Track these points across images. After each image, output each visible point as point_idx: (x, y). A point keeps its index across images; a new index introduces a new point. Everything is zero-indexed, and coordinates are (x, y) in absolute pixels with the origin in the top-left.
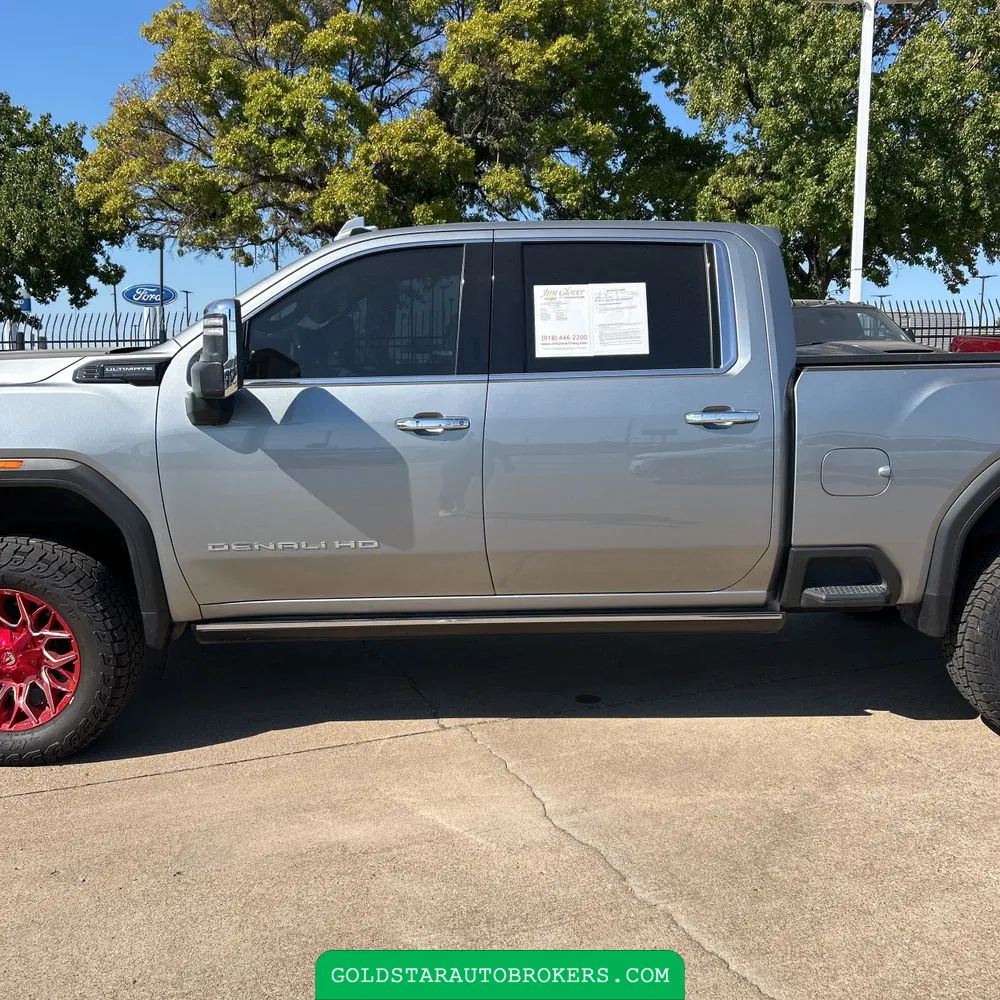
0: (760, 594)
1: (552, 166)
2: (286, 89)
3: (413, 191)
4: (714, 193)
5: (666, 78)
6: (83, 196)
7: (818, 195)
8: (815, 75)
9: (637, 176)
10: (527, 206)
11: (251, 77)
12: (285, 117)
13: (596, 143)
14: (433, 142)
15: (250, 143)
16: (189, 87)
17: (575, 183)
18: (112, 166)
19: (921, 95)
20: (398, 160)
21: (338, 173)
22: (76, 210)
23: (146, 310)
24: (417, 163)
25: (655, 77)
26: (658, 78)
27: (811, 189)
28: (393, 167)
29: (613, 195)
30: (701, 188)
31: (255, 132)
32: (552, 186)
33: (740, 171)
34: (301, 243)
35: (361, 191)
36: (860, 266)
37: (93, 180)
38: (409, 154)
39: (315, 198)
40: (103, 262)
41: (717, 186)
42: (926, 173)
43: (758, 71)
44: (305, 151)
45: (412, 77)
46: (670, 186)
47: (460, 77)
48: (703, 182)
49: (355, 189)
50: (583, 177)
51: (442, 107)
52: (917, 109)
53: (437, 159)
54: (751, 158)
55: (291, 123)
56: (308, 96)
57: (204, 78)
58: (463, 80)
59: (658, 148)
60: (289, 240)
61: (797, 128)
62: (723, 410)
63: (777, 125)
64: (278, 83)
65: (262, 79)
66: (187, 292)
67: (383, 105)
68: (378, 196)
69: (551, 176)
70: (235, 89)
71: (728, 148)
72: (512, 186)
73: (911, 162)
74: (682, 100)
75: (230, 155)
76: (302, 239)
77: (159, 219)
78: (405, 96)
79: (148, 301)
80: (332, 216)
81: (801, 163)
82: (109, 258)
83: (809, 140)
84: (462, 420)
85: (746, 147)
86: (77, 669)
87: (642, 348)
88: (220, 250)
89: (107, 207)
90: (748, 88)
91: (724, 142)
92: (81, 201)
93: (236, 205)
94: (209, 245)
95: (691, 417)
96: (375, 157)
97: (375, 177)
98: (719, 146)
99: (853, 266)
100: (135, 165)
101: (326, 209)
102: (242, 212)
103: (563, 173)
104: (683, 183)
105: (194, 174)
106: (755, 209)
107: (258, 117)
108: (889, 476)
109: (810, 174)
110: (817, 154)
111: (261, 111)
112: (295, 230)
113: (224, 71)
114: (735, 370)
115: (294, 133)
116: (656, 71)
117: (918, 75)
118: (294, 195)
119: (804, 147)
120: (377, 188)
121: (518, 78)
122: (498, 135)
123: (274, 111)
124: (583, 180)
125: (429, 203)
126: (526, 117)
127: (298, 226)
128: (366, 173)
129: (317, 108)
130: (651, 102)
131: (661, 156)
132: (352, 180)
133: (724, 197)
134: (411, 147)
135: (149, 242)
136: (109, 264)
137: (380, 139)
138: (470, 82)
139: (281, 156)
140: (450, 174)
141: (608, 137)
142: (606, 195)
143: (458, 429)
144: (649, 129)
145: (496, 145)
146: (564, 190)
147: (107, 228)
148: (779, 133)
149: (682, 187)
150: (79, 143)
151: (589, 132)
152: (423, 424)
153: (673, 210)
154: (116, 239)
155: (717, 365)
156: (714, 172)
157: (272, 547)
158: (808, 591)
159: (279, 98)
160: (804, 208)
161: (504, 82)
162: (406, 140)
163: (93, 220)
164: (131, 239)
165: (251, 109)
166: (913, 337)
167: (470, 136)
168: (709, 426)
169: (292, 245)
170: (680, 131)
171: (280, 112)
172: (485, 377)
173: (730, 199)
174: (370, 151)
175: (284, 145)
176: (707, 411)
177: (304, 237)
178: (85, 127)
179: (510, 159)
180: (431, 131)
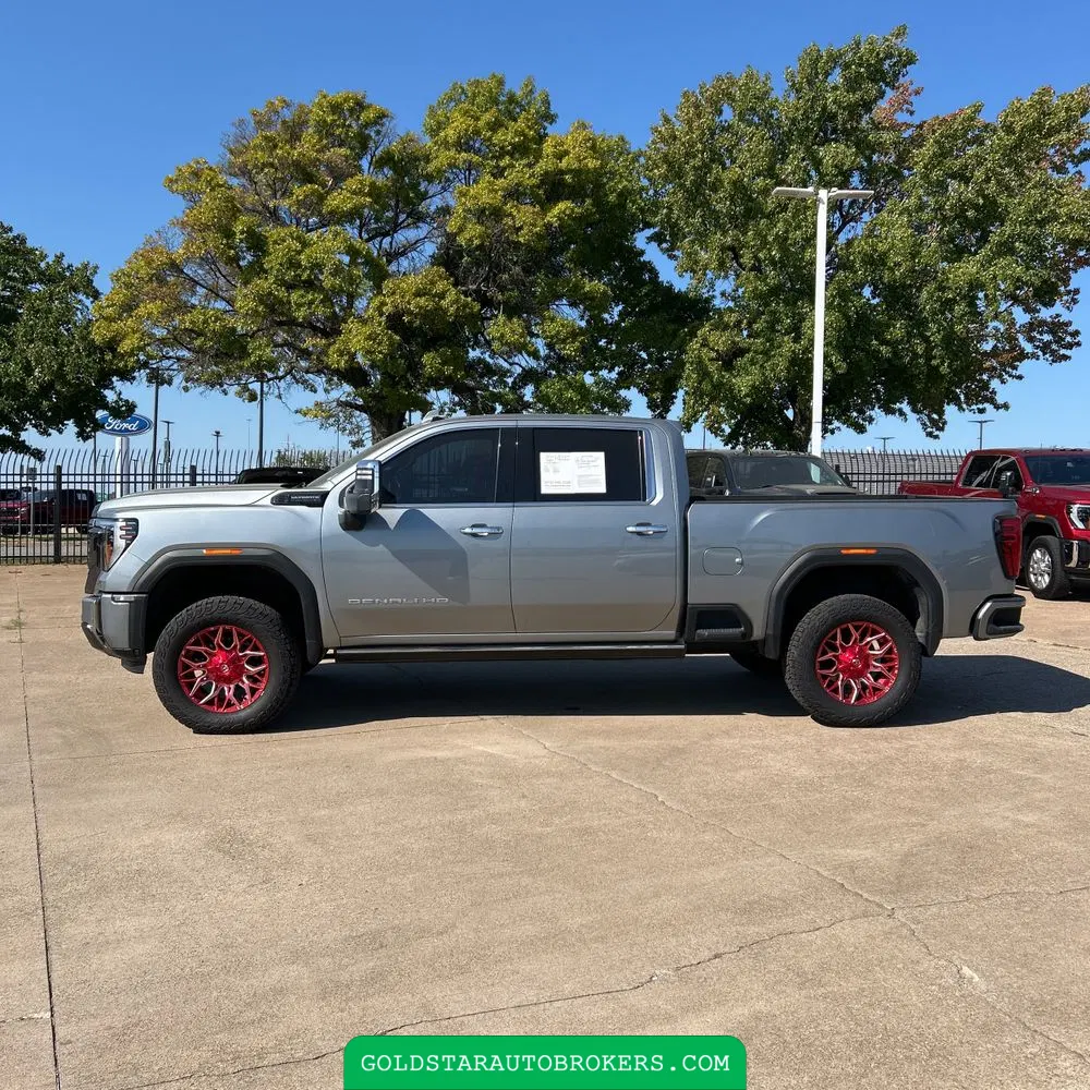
0: (671, 633)
1: (553, 320)
2: (305, 244)
3: (420, 336)
4: (702, 345)
5: (658, 238)
6: (98, 335)
7: (793, 352)
8: (791, 245)
9: (633, 326)
10: (529, 356)
11: (271, 232)
12: (304, 270)
13: (593, 299)
14: (442, 296)
15: (270, 294)
16: (214, 241)
17: (574, 334)
18: (128, 307)
19: (884, 264)
20: (410, 313)
21: (352, 322)
22: (92, 348)
23: (118, 439)
24: (426, 315)
25: (648, 238)
26: (650, 239)
27: (788, 346)
28: (406, 319)
29: (608, 343)
30: (691, 340)
31: (274, 283)
32: (552, 337)
33: (726, 327)
34: (306, 381)
35: (374, 340)
36: (820, 420)
37: (110, 319)
38: (421, 308)
39: (330, 345)
40: (115, 398)
41: (705, 339)
42: (891, 334)
43: (739, 240)
44: (322, 301)
45: (417, 227)
46: (663, 337)
47: (468, 237)
48: (693, 334)
49: (369, 338)
50: (581, 329)
51: (449, 259)
52: (881, 278)
53: (445, 311)
54: (736, 315)
55: (309, 276)
56: (326, 252)
57: (229, 234)
58: (470, 240)
59: (651, 302)
60: (294, 377)
61: (775, 291)
62: (648, 525)
63: (756, 288)
64: (298, 239)
65: (283, 234)
66: (168, 423)
67: (393, 256)
68: (391, 345)
69: (551, 328)
70: (257, 243)
71: (718, 302)
72: (516, 337)
73: (879, 324)
74: (675, 256)
75: (252, 305)
76: (308, 376)
77: (171, 357)
78: (412, 246)
79: (120, 431)
80: (346, 362)
81: (779, 321)
82: (120, 394)
83: (786, 302)
84: (498, 528)
85: (731, 304)
86: (266, 675)
87: (602, 489)
88: (225, 386)
89: (124, 347)
90: (735, 251)
91: (714, 297)
92: (98, 339)
93: (254, 349)
94: (215, 382)
95: (630, 529)
96: (388, 309)
97: (388, 328)
98: (708, 300)
99: (814, 420)
100: (153, 307)
101: (341, 355)
102: (260, 356)
103: (563, 325)
104: (675, 334)
105: (215, 322)
106: (739, 362)
107: (278, 271)
108: (742, 564)
109: (787, 333)
110: (794, 313)
111: (281, 264)
112: (301, 369)
113: (249, 228)
114: (655, 503)
115: (310, 285)
116: (649, 232)
117: (882, 247)
118: (310, 342)
119: (781, 307)
120: (390, 338)
121: (521, 239)
122: (502, 289)
123: (293, 264)
124: (582, 332)
125: (437, 351)
126: (527, 271)
127: (303, 364)
128: (380, 325)
129: (334, 264)
130: (645, 258)
131: (654, 309)
132: (367, 330)
133: (713, 349)
134: (422, 301)
135: (157, 379)
136: (121, 399)
137: (393, 293)
138: (476, 242)
139: (299, 306)
140: (456, 326)
141: (605, 292)
142: (602, 343)
143: (496, 534)
144: (644, 283)
145: (500, 297)
146: (564, 341)
147: (121, 365)
148: (757, 295)
149: (674, 339)
150: (90, 282)
151: (587, 289)
152: (475, 530)
153: (666, 359)
154: (126, 375)
155: (644, 500)
156: (703, 326)
157: (386, 601)
158: (698, 631)
159: (299, 253)
160: (782, 364)
161: (509, 242)
162: (418, 294)
163: (108, 357)
164: (142, 375)
165: (273, 261)
166: (849, 483)
167: (475, 287)
168: (639, 534)
169: (297, 382)
170: (672, 285)
171: (299, 265)
172: (511, 504)
173: (717, 351)
174: (383, 304)
175: (302, 296)
176: (638, 525)
177: (311, 376)
178: (97, 267)
179: (512, 312)
180: (440, 286)
